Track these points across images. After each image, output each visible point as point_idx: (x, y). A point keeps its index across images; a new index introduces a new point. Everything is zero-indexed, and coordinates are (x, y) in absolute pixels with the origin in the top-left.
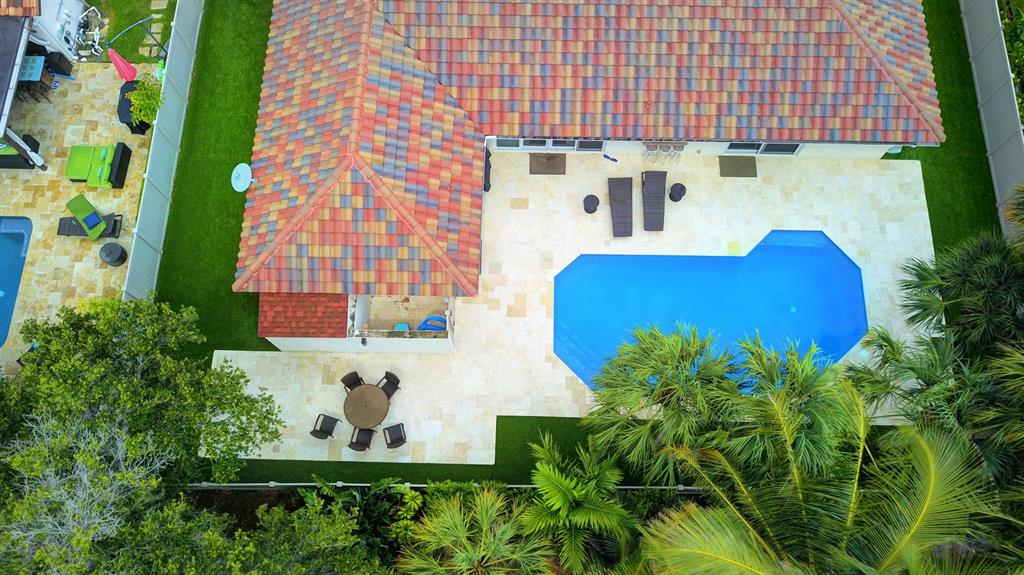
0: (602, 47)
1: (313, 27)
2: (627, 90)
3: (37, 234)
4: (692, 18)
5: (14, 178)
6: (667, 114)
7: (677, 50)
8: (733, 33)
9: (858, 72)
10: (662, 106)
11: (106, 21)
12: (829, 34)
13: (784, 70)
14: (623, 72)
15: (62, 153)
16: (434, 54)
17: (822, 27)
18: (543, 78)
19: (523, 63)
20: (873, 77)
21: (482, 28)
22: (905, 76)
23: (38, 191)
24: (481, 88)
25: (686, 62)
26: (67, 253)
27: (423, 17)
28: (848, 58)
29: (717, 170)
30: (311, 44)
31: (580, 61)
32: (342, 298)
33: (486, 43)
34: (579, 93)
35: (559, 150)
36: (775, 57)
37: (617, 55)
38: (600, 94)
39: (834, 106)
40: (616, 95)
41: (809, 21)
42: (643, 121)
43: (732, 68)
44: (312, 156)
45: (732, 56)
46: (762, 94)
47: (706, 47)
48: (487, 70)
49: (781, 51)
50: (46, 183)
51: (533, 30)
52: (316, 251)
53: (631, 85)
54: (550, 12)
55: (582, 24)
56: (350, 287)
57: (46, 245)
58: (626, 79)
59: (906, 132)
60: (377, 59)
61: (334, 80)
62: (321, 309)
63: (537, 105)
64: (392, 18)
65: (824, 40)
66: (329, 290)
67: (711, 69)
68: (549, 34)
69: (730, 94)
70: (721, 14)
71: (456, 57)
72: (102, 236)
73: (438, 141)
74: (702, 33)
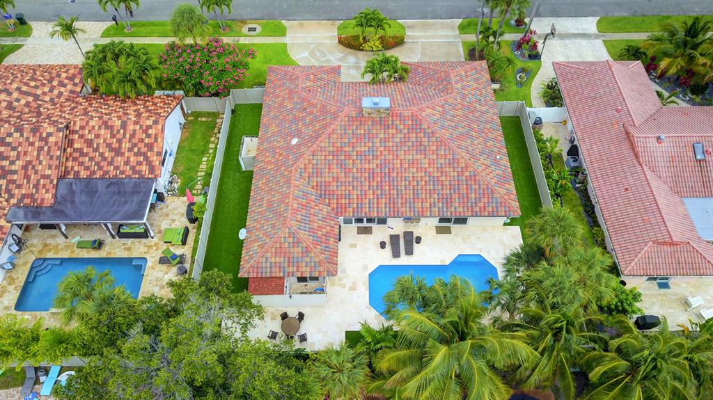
0: (383, 184)
1: (271, 179)
2: (394, 199)
3: (149, 264)
4: (417, 172)
5: (140, 242)
6: (410, 207)
7: (412, 184)
8: (433, 177)
9: (483, 190)
10: (408, 204)
11: (179, 180)
12: (471, 176)
13: (454, 190)
14: (392, 192)
15: (160, 232)
16: (319, 188)
17: (468, 174)
18: (361, 195)
19: (353, 189)
20: (490, 191)
21: (337, 177)
22: (503, 191)
23: (150, 247)
24: (337, 199)
25: (416, 188)
26: (162, 271)
27: (315, 174)
28: (479, 185)
29: (435, 231)
30: (270, 185)
31: (375, 188)
32: (282, 278)
33: (339, 183)
34: (375, 200)
35: (369, 225)
36: (450, 185)
37: (389, 186)
38: (384, 201)
39: (476, 203)
40: (390, 201)
41: (462, 172)
42: (401, 210)
43: (434, 189)
44: (272, 224)
45: (434, 185)
46: (447, 199)
47: (423, 182)
48: (340, 192)
49: (453, 183)
50: (153, 244)
51: (357, 178)
52: (273, 260)
53: (395, 196)
54: (363, 170)
55: (375, 175)
56: (286, 275)
57: (153, 268)
58: (393, 194)
59: (505, 212)
60: (297, 189)
61: (280, 197)
62: (274, 283)
63: (359, 205)
64: (303, 174)
65: (469, 179)
66: (278, 275)
67: (426, 190)
68: (363, 179)
69: (434, 199)
70: (428, 170)
71: (328, 188)
72: (177, 264)
73: (321, 219)
74: (421, 177)
